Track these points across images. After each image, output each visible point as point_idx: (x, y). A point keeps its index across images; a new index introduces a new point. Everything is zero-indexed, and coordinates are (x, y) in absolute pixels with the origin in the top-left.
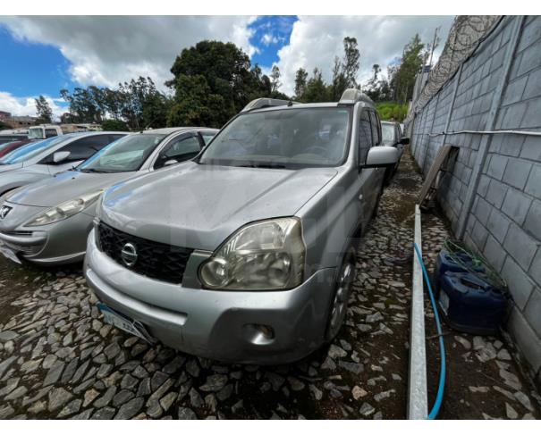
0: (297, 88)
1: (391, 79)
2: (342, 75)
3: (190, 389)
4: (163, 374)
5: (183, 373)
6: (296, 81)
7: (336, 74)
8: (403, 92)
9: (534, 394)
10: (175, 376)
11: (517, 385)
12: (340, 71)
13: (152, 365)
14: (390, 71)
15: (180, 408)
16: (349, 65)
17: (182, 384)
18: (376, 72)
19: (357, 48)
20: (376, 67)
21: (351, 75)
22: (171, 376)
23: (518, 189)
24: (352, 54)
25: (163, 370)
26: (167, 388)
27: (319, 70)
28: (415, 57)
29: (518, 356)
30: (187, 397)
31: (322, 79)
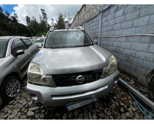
0: (28, 23)
1: (57, 23)
2: (43, 21)
3: (95, 110)
4: (86, 113)
5: (90, 109)
6: (26, 20)
7: (41, 20)
8: (61, 27)
9: (126, 75)
10: (89, 111)
11: (123, 75)
12: (42, 19)
13: (81, 114)
14: (57, 21)
15: (99, 115)
16: (44, 17)
17: (92, 111)
18: (53, 21)
19: (45, 13)
20: (52, 19)
21: (46, 21)
22: (88, 112)
23: (111, 46)
24: (44, 14)
25: (85, 113)
26: (91, 115)
27: (34, 17)
28: (61, 18)
29: (121, 71)
30: (97, 112)
31: (36, 21)
